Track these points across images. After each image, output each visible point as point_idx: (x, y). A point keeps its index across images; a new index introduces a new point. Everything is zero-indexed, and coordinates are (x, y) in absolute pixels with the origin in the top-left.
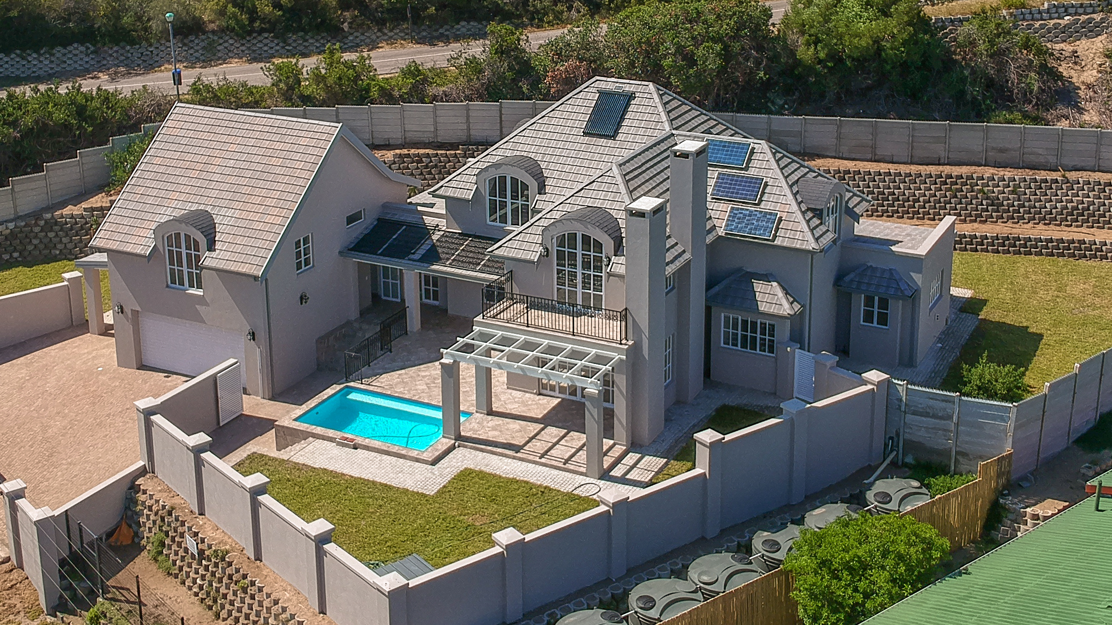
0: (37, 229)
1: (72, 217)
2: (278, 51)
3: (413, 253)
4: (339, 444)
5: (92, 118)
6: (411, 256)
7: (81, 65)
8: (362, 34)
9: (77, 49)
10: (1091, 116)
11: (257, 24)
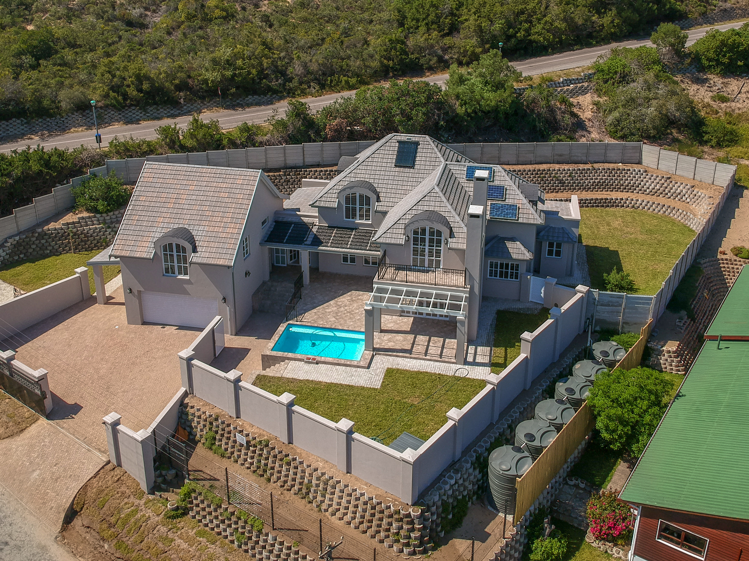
0: (34, 239)
1: (55, 229)
2: (141, 117)
3: (306, 241)
4: (306, 362)
5: (55, 167)
6: (305, 243)
7: (18, 131)
8: (192, 105)
9: (15, 121)
10: (594, 135)
11: (128, 102)
